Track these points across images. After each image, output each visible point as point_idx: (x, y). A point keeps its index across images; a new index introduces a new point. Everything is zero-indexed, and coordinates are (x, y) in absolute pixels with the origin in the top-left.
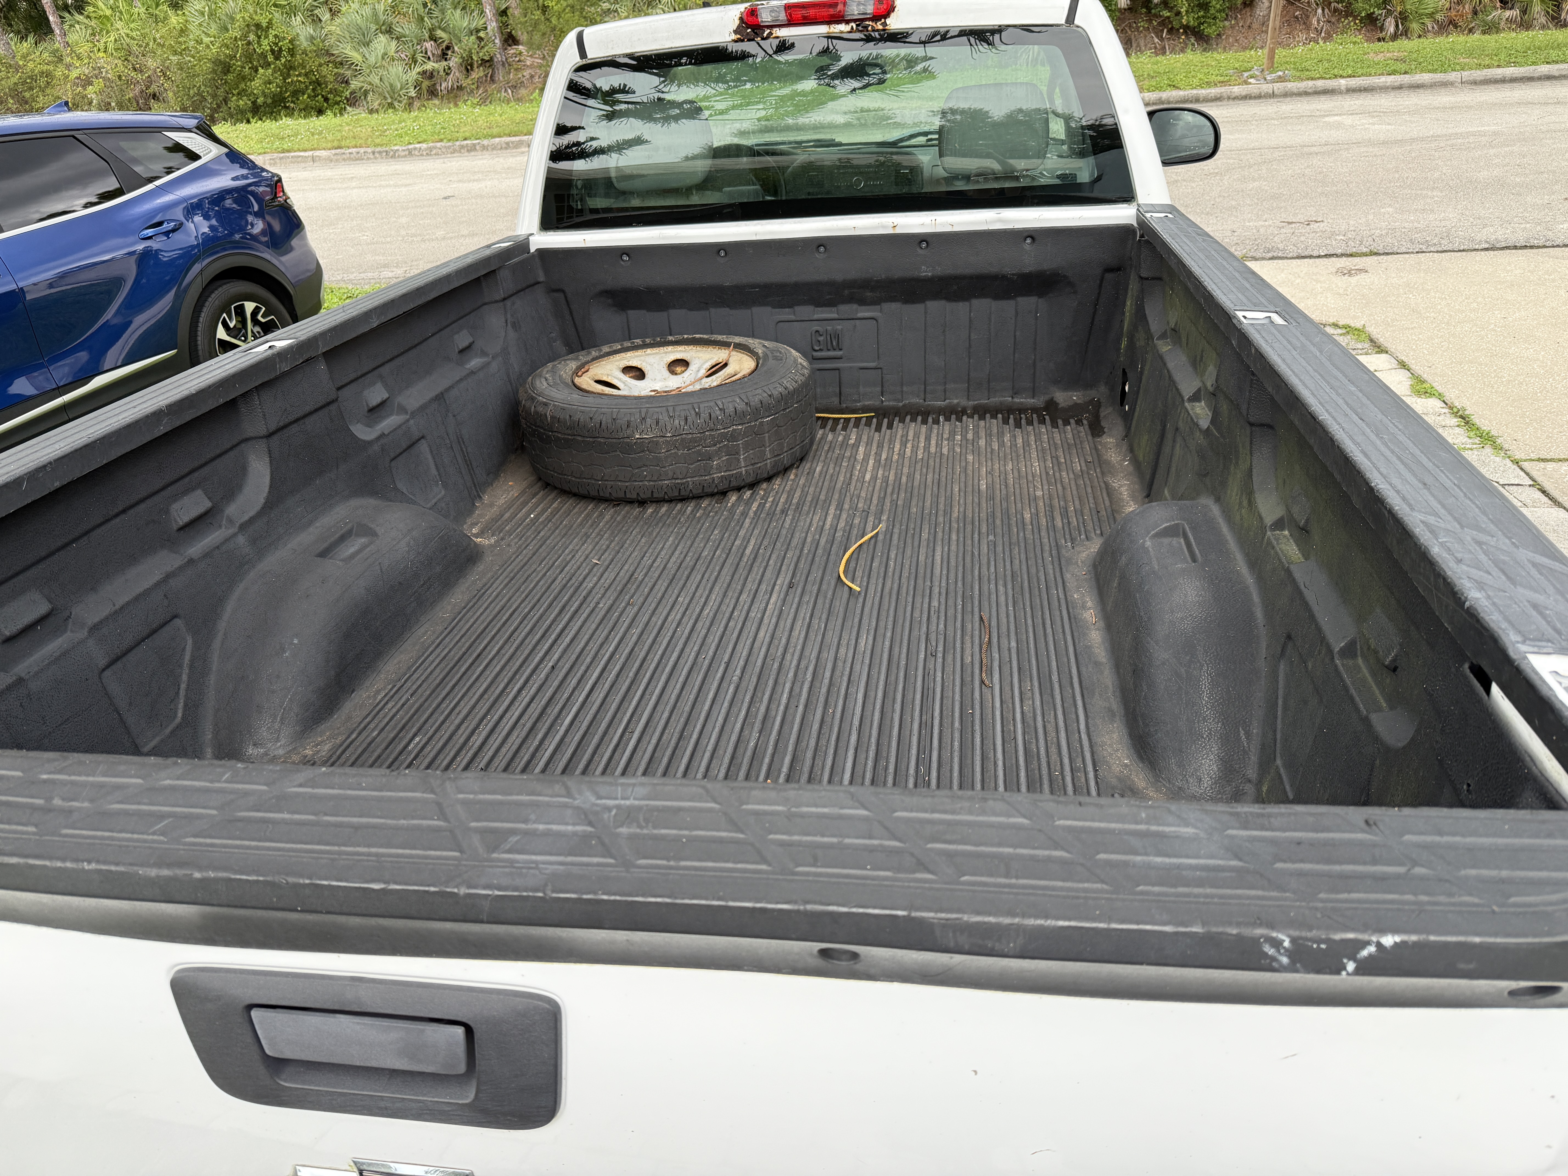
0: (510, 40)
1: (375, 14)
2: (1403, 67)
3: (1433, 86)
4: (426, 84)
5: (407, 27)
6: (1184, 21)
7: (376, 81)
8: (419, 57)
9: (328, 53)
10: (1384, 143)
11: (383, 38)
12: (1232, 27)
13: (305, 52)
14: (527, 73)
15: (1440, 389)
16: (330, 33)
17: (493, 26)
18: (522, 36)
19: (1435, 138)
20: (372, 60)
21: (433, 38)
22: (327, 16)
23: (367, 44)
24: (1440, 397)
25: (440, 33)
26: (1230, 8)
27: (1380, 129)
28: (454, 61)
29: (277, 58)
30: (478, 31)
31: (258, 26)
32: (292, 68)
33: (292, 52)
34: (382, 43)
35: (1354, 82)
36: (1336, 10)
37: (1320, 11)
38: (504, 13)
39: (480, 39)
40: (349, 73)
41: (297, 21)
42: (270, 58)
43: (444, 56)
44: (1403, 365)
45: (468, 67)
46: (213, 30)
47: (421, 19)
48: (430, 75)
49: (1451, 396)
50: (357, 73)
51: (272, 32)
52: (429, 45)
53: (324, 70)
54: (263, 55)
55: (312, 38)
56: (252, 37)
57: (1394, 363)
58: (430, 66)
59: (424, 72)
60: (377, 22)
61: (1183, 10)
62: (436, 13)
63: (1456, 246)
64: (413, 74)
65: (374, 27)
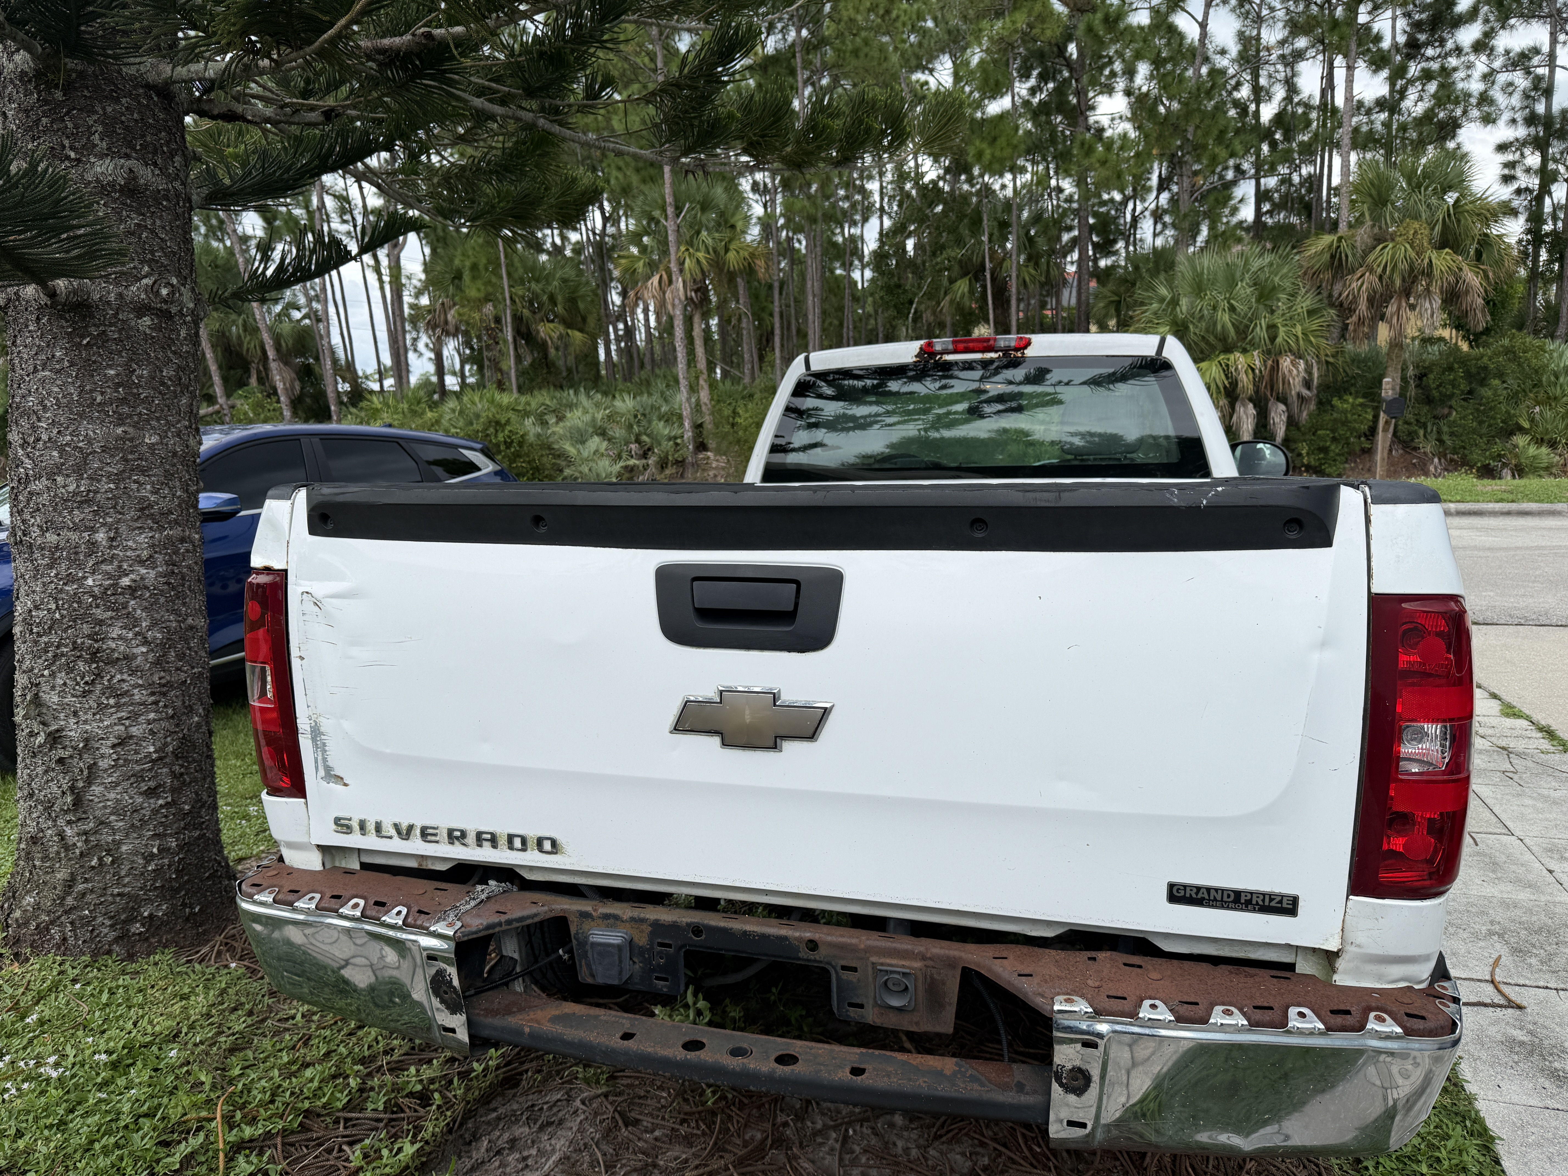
0: (701, 447)
1: (594, 420)
2: (1511, 497)
3: (1540, 514)
4: (627, 475)
5: (618, 432)
6: (1305, 461)
7: (586, 470)
8: (624, 455)
9: (550, 448)
10: (1489, 549)
11: (596, 439)
12: (1352, 469)
13: (531, 445)
14: (711, 473)
15: (1528, 712)
16: (554, 433)
17: (688, 435)
18: (712, 444)
19: (1538, 548)
20: (585, 454)
21: (638, 441)
22: (554, 420)
23: (583, 442)
24: (1528, 718)
25: (645, 438)
26: (1349, 453)
27: (1488, 540)
28: (652, 460)
29: (508, 447)
30: (675, 438)
31: (498, 423)
32: (519, 456)
33: (521, 444)
34: (595, 443)
35: (1462, 506)
36: (1452, 460)
37: (1436, 460)
38: (700, 426)
39: (677, 444)
40: (564, 463)
41: (529, 422)
42: (502, 447)
43: (645, 456)
44: (1494, 696)
45: (663, 465)
46: (461, 423)
47: (630, 426)
48: (631, 469)
49: (1538, 717)
50: (570, 463)
51: (508, 428)
52: (633, 446)
53: (545, 459)
54: (498, 445)
55: (538, 436)
56: (492, 430)
57: (1486, 695)
58: (632, 462)
59: (626, 467)
60: (594, 426)
61: (1304, 452)
62: (644, 423)
63: (1554, 622)
64: (617, 467)
65: (591, 430)
